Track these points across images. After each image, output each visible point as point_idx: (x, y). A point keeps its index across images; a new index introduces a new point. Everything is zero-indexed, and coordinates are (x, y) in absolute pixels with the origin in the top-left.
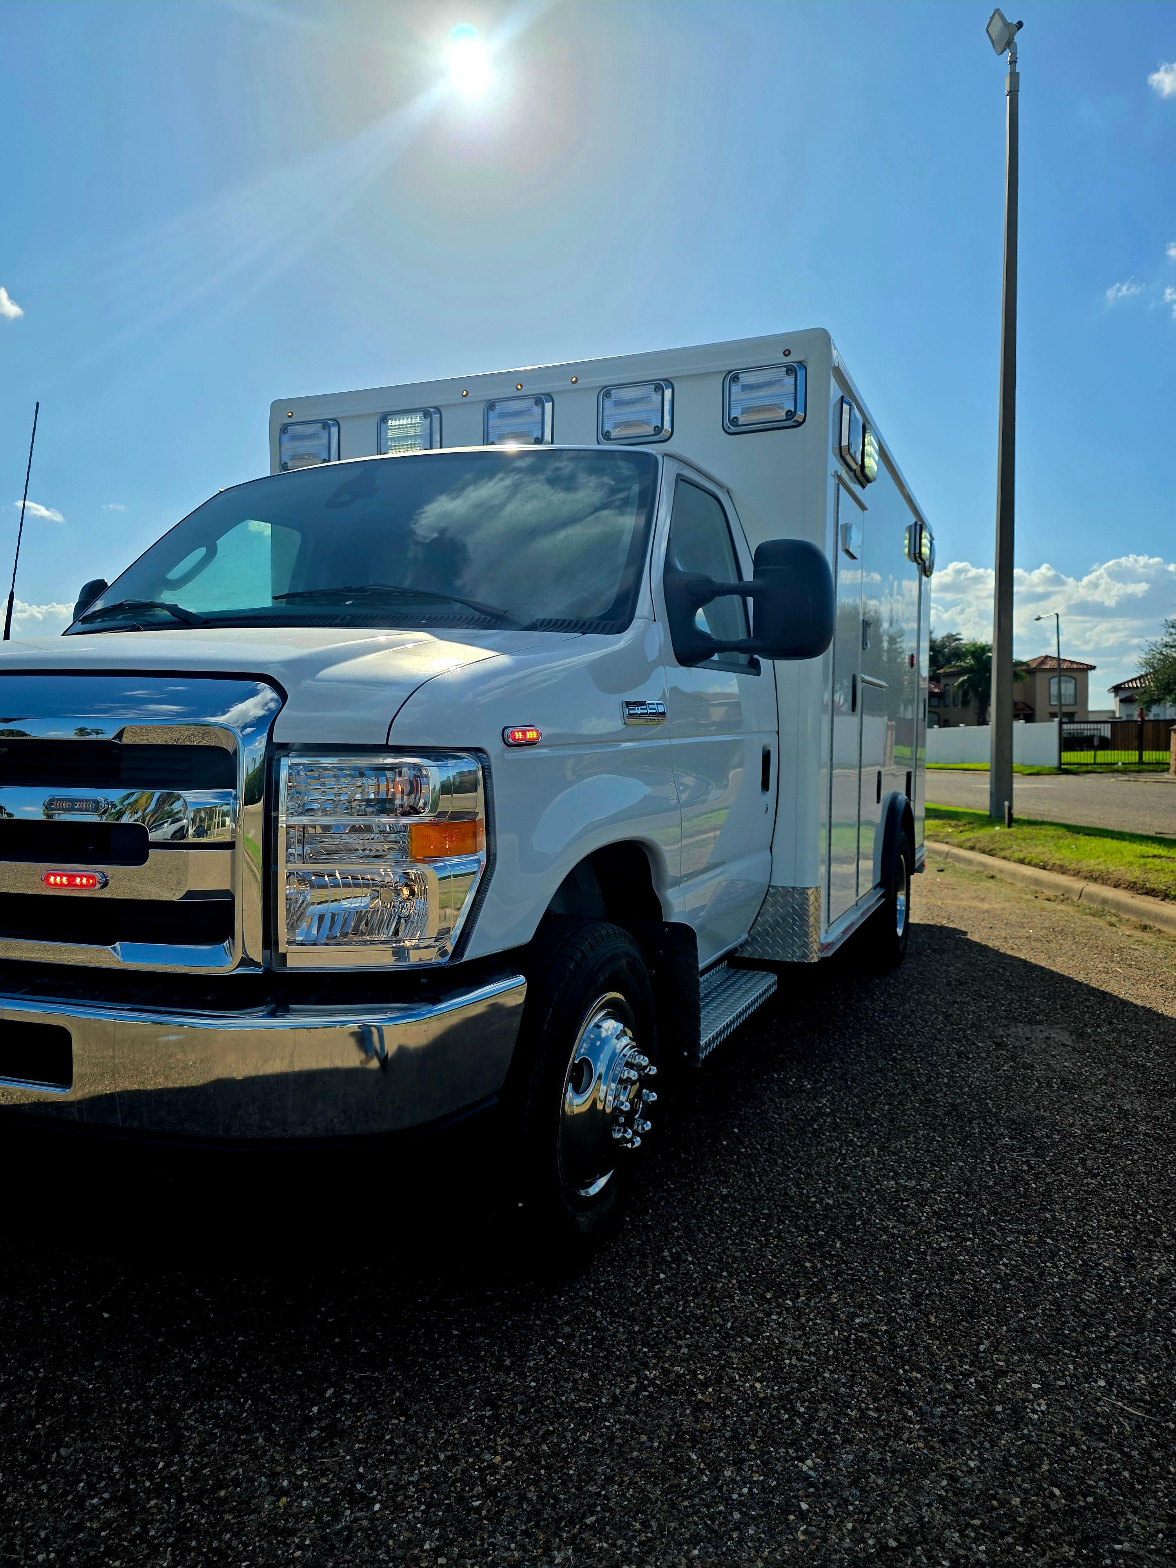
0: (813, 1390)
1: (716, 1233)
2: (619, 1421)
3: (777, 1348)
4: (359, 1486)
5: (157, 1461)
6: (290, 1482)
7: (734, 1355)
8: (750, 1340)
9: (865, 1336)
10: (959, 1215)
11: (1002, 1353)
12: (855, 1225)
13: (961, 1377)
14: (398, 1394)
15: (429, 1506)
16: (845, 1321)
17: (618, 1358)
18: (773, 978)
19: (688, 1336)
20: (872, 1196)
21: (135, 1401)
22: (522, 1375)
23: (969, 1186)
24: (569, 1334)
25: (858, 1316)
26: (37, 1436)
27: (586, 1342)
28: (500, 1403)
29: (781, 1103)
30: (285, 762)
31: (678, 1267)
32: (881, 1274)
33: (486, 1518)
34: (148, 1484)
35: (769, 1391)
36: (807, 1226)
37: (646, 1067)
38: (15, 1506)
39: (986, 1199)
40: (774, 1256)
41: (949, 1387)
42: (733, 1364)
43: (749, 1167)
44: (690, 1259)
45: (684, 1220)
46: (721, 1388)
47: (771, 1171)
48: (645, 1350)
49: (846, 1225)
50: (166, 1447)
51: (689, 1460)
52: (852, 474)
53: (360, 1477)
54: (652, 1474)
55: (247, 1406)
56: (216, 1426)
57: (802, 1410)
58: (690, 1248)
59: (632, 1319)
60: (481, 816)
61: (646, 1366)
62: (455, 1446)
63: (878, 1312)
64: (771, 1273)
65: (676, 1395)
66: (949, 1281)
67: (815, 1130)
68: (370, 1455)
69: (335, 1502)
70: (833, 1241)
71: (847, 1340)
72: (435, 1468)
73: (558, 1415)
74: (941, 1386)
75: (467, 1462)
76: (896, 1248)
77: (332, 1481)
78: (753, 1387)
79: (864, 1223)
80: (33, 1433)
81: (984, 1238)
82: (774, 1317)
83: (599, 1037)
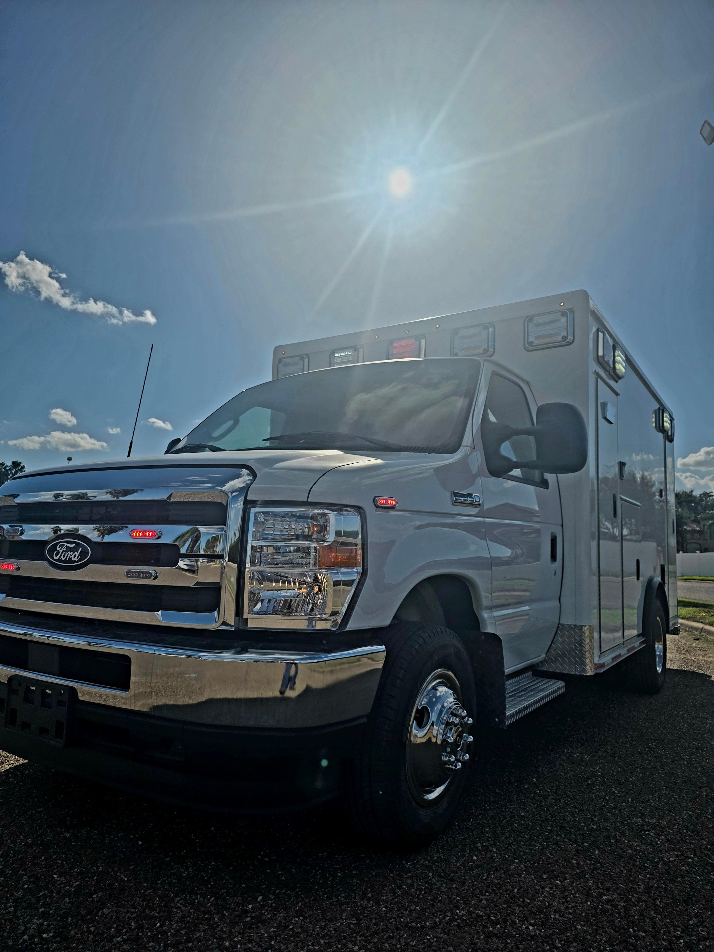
0: (568, 934)
1: (514, 837)
2: (437, 937)
3: (546, 908)
5: (156, 922)
6: (230, 943)
7: (517, 908)
8: (529, 901)
9: (608, 907)
10: (685, 843)
11: (705, 926)
12: (610, 842)
13: (674, 938)
14: (300, 904)
16: (596, 897)
17: (440, 901)
18: (562, 684)
19: (487, 894)
20: (624, 826)
21: (149, 890)
22: (378, 904)
23: (695, 826)
24: (410, 884)
25: (605, 895)
26: (93, 902)
27: (421, 890)
28: (362, 917)
29: (567, 767)
31: (486, 854)
32: (625, 872)
34: (149, 934)
35: (538, 932)
36: (576, 839)
37: (464, 717)
38: (75, 936)
39: (706, 835)
40: (551, 854)
41: (665, 943)
42: (516, 913)
43: (541, 802)
44: (495, 850)
45: (493, 827)
46: (506, 926)
47: (556, 805)
48: (458, 898)
49: (604, 841)
50: (163, 916)
52: (607, 373)
53: (271, 947)
55: (211, 900)
56: (191, 908)
57: (559, 945)
58: (495, 844)
59: (452, 880)
61: (457, 908)
62: (331, 937)
63: (619, 894)
64: (548, 864)
65: (475, 926)
66: (673, 881)
67: (589, 784)
68: (279, 935)
70: (594, 850)
71: (596, 908)
72: (317, 948)
73: (397, 929)
74: (659, 943)
75: (337, 947)
76: (637, 858)
77: (254, 947)
78: (527, 928)
79: (616, 841)
80: (91, 899)
81: (702, 858)
82: (547, 889)
83: (435, 696)
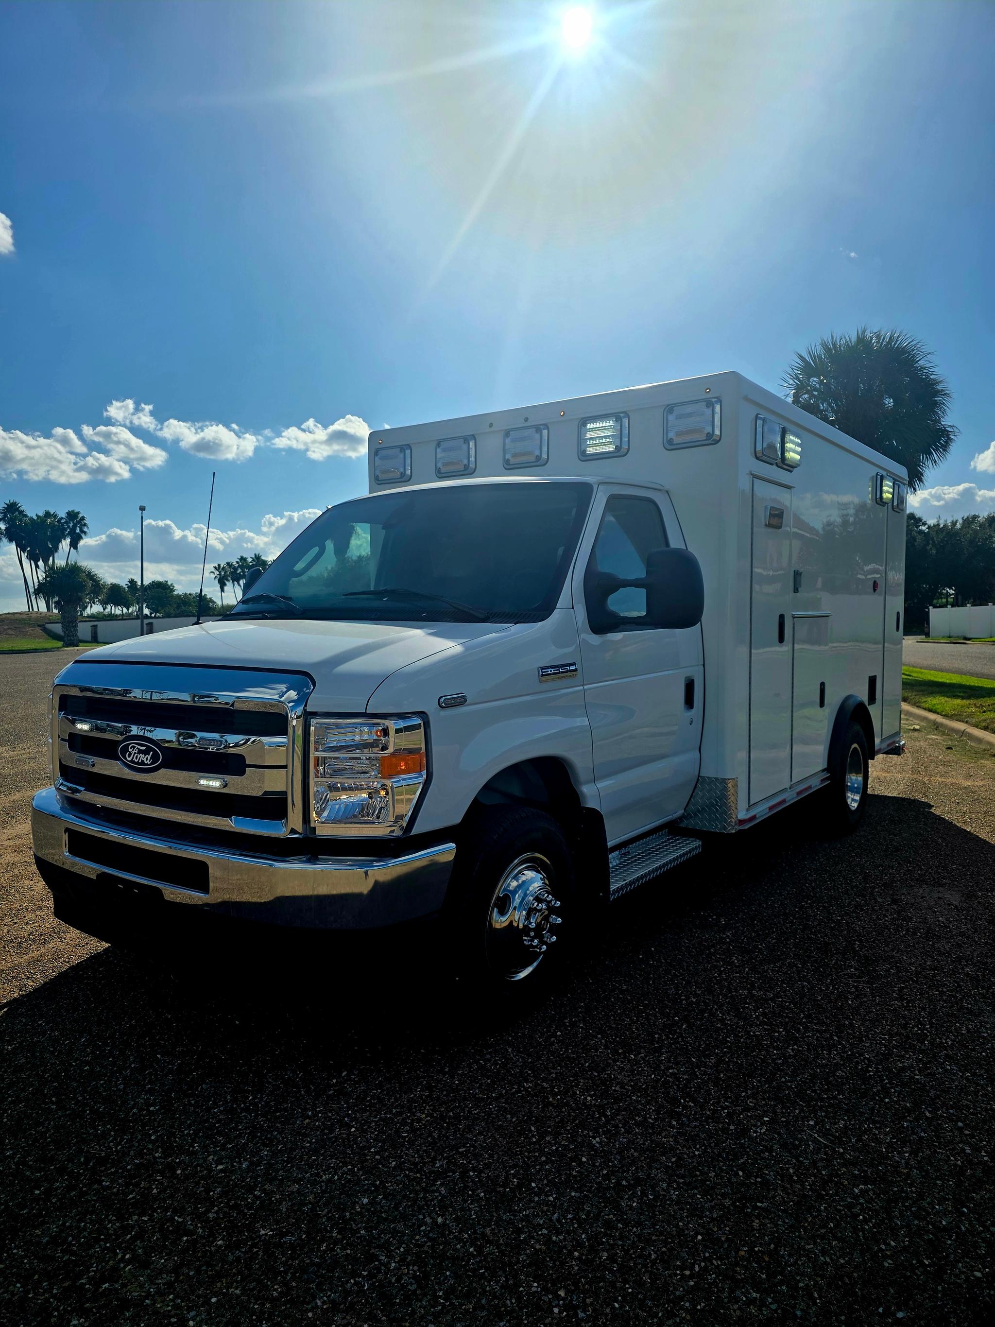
2: (498, 1106)
3: (611, 1080)
4: (346, 1119)
5: (249, 1096)
6: (312, 1113)
7: (582, 1081)
8: (596, 1074)
10: (782, 1016)
11: (756, 1099)
12: (703, 1016)
14: (380, 1079)
15: (379, 1132)
16: (663, 1070)
17: (512, 1075)
18: (698, 843)
19: (559, 1068)
21: (245, 1067)
22: (452, 1077)
23: (801, 998)
24: (488, 1059)
25: (673, 1068)
26: (193, 1078)
27: (497, 1064)
28: (435, 1089)
30: (313, 721)
31: (572, 1029)
33: (407, 1142)
34: (242, 1106)
37: (550, 901)
40: (637, 1029)
42: (580, 1085)
44: (581, 1025)
46: (566, 1097)
48: (530, 1072)
49: (697, 1015)
50: (255, 1090)
51: (530, 1130)
52: (773, 466)
53: (348, 1116)
54: (505, 1134)
55: (300, 1075)
56: (281, 1083)
60: (423, 750)
61: (526, 1080)
62: (403, 1107)
64: (630, 1039)
65: (537, 1097)
68: (357, 1106)
69: (333, 1125)
70: (682, 1024)
72: (388, 1116)
73: (465, 1099)
75: (407, 1115)
77: (333, 1115)
78: (586, 1099)
79: (710, 1015)
80: (192, 1076)
82: (618, 1063)
